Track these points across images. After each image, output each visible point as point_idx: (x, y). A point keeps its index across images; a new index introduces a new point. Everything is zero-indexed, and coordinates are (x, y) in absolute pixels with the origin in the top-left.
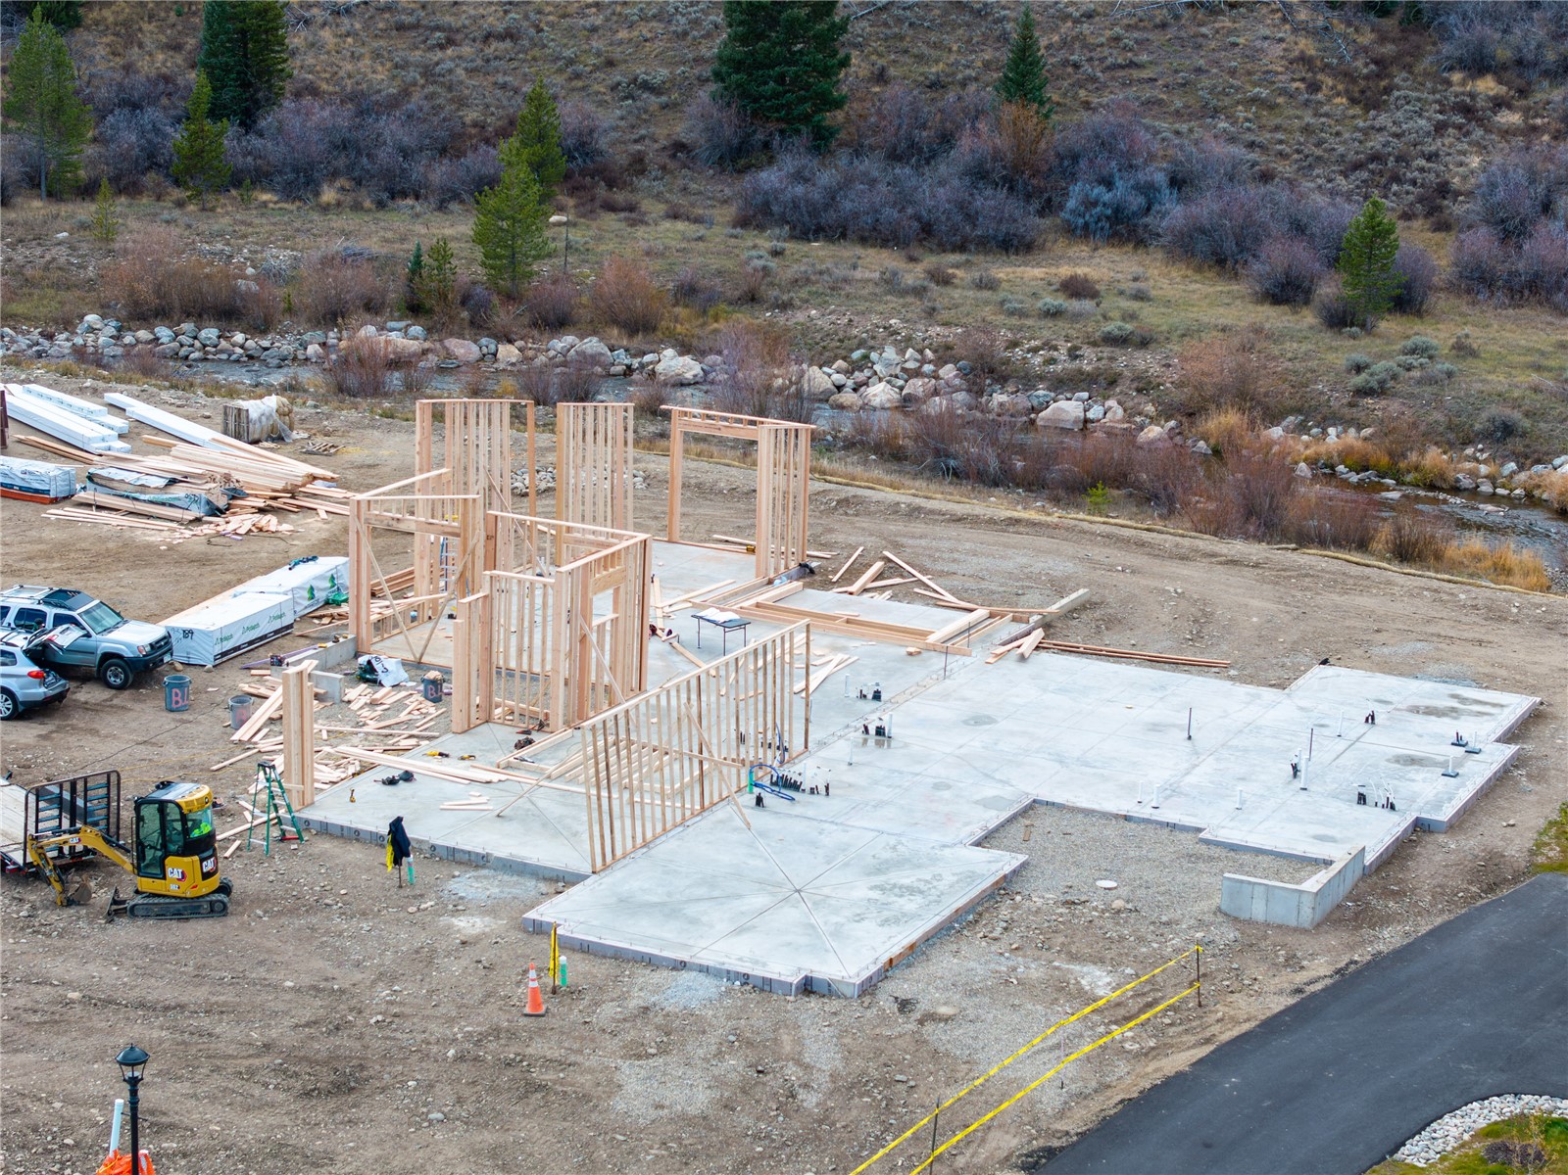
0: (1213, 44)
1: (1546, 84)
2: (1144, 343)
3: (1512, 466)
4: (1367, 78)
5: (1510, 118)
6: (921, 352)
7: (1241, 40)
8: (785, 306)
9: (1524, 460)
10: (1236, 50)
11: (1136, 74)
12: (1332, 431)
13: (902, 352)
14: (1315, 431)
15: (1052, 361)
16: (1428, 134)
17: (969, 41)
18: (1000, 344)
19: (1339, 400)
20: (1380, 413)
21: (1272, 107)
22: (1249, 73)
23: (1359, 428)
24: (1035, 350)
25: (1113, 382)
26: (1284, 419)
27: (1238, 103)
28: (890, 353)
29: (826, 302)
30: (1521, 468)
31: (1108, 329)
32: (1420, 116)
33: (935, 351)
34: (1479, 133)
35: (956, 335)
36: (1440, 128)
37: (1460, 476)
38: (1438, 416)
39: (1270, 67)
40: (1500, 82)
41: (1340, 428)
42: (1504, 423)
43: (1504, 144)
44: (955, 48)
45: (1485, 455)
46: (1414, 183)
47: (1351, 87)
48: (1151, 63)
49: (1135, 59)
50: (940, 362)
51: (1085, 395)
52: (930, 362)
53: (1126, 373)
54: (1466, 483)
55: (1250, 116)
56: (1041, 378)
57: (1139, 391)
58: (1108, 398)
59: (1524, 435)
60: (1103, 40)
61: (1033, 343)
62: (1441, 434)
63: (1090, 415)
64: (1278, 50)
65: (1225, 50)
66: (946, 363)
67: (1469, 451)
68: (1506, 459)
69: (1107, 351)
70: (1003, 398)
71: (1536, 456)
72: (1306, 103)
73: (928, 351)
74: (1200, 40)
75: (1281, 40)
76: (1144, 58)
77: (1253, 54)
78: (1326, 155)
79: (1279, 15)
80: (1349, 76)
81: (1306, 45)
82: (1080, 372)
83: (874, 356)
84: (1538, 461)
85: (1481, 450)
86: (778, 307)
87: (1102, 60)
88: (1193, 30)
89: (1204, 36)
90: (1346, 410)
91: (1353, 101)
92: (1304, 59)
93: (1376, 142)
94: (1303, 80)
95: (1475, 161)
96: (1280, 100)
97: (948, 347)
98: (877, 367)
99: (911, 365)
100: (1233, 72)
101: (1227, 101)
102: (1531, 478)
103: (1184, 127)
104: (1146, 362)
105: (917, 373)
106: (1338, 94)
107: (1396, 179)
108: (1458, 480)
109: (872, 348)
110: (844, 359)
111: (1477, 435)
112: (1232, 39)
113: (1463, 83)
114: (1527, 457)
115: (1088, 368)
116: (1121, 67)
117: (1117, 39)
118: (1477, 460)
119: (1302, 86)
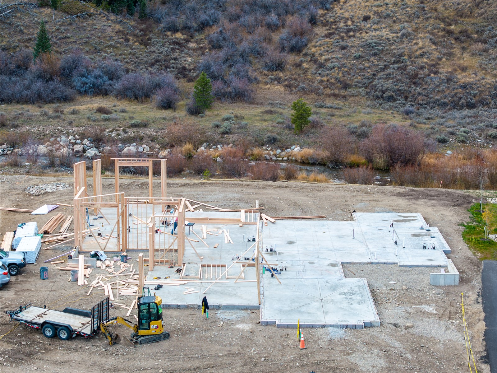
0: (89, 29)
1: (197, 33)
2: (145, 126)
3: (279, 151)
4: (141, 36)
5: (192, 45)
6: (74, 136)
7: (97, 27)
8: (16, 127)
9: (283, 148)
10: (97, 30)
11: (69, 40)
12: (219, 146)
13: (68, 137)
14: (214, 147)
15: (118, 135)
16: (170, 52)
17: (10, 33)
18: (98, 131)
19: (218, 137)
20: (232, 139)
21: (117, 48)
22: (105, 37)
23: (227, 145)
24: (112, 132)
25: (142, 139)
26: (203, 144)
27: (105, 47)
28: (63, 138)
29: (30, 124)
30: (282, 151)
31: (133, 122)
32: (164, 46)
33: (79, 136)
34: (186, 51)
35: (83, 130)
36: (173, 49)
37: (265, 155)
38: (250, 138)
39: (111, 35)
40: (183, 34)
41: (221, 145)
42: (273, 138)
43: (195, 54)
44: (6, 36)
45: (270, 148)
46: (173, 68)
47: (138, 39)
48: (72, 36)
49: (66, 36)
50: (82, 139)
51: (135, 144)
52: (78, 139)
53: (145, 136)
54: (268, 157)
55: (111, 51)
56: (117, 140)
57: (152, 141)
58: (142, 144)
59: (279, 141)
60: (54, 30)
61: (110, 129)
62: (254, 144)
63: (139, 150)
64: (110, 29)
65: (93, 30)
66: (84, 139)
67: (264, 148)
68: (276, 149)
69: (135, 130)
70: (109, 148)
71: (286, 147)
72: (127, 46)
73: (77, 136)
74: (85, 28)
75: (110, 26)
76: (69, 35)
77: (103, 31)
78: (141, 61)
79: (105, 18)
80: (136, 36)
81: (118, 27)
82: (130, 137)
83: (59, 139)
84: (287, 148)
85: (268, 147)
86: (14, 127)
87: (56, 37)
88: (81, 25)
89: (85, 26)
90: (221, 139)
91: (141, 44)
92: (119, 31)
93: (154, 56)
94: (122, 38)
95: (190, 59)
96: (118, 45)
97: (83, 134)
98: (61, 143)
99: (73, 141)
100: (99, 37)
101: (102, 47)
102: (286, 153)
103: (92, 56)
104: (149, 131)
105: (76, 144)
106: (135, 42)
107: (167, 67)
108: (265, 157)
109: (57, 137)
110: (49, 141)
111: (266, 142)
112: (95, 27)
113: (172, 36)
114: (283, 147)
115: (132, 136)
116: (63, 38)
117: (58, 29)
118: (267, 150)
119: (123, 40)
